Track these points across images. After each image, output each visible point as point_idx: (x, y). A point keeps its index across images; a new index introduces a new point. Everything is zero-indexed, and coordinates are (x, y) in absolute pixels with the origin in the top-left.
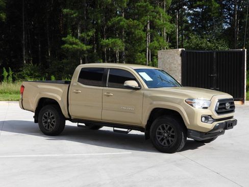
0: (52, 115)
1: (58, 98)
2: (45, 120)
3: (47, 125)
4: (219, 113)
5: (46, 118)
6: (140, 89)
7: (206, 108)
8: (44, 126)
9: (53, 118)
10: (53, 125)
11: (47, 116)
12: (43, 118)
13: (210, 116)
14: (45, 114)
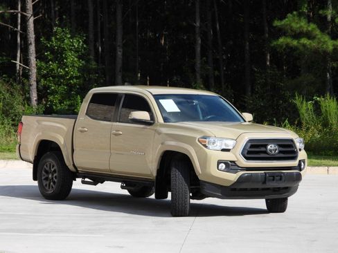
0: (53, 166)
1: (61, 140)
2: (46, 176)
3: (48, 183)
4: (247, 158)
5: (47, 172)
6: (153, 123)
7: (228, 150)
8: (44, 184)
9: (55, 171)
10: (54, 183)
11: (48, 169)
12: (43, 172)
13: (234, 162)
14: (45, 166)
